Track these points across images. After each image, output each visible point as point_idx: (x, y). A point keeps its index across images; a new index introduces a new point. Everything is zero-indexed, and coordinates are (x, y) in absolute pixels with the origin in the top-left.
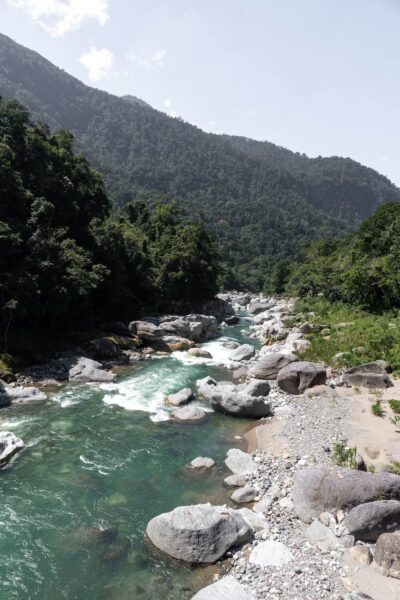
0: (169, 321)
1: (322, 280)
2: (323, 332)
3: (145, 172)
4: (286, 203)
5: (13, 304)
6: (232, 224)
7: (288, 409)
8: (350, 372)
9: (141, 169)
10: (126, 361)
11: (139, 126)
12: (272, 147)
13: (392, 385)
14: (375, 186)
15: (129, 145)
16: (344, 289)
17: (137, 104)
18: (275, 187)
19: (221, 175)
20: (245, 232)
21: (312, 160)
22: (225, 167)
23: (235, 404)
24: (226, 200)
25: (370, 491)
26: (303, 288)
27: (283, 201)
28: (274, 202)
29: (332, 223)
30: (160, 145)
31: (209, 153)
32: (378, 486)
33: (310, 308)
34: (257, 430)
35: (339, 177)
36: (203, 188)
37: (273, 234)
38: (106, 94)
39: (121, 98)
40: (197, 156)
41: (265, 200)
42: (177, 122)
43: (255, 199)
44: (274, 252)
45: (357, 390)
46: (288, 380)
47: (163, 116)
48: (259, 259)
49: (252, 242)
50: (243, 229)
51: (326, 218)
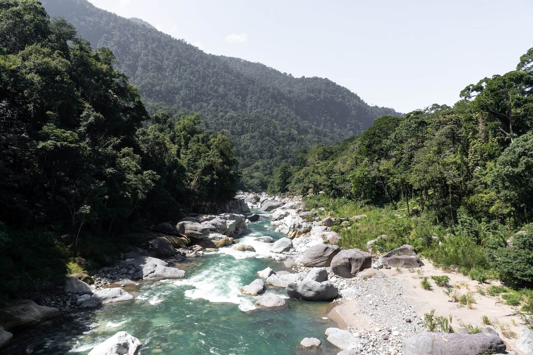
0: (207, 220)
1: (325, 180)
2: (343, 224)
3: (153, 86)
4: (278, 115)
5: (86, 209)
6: (233, 133)
7: (352, 290)
8: (387, 256)
9: (149, 83)
10: (183, 259)
11: (147, 46)
12: (264, 67)
13: (423, 265)
14: (349, 101)
15: (137, 62)
16: (351, 187)
17: (144, 26)
18: (268, 101)
19: (221, 90)
20: (245, 139)
21: (297, 79)
22: (224, 84)
23: (310, 290)
24: (226, 112)
25: (475, 349)
26: (305, 187)
27: (275, 114)
28: (268, 114)
29: (317, 132)
30: (166, 63)
31: (210, 71)
32: (481, 344)
33: (319, 204)
34: (337, 309)
35: (320, 94)
36: (206, 101)
37: (269, 141)
38: (115, 15)
39: (129, 20)
40: (199, 73)
41: (260, 113)
42: (181, 43)
43: (251, 111)
44: (271, 157)
45: (398, 270)
46: (342, 266)
47: (168, 38)
48: (259, 163)
49: (251, 148)
50: (243, 137)
51: (311, 128)
